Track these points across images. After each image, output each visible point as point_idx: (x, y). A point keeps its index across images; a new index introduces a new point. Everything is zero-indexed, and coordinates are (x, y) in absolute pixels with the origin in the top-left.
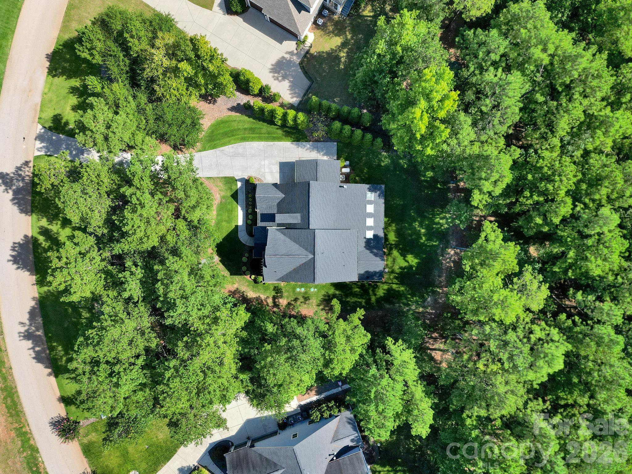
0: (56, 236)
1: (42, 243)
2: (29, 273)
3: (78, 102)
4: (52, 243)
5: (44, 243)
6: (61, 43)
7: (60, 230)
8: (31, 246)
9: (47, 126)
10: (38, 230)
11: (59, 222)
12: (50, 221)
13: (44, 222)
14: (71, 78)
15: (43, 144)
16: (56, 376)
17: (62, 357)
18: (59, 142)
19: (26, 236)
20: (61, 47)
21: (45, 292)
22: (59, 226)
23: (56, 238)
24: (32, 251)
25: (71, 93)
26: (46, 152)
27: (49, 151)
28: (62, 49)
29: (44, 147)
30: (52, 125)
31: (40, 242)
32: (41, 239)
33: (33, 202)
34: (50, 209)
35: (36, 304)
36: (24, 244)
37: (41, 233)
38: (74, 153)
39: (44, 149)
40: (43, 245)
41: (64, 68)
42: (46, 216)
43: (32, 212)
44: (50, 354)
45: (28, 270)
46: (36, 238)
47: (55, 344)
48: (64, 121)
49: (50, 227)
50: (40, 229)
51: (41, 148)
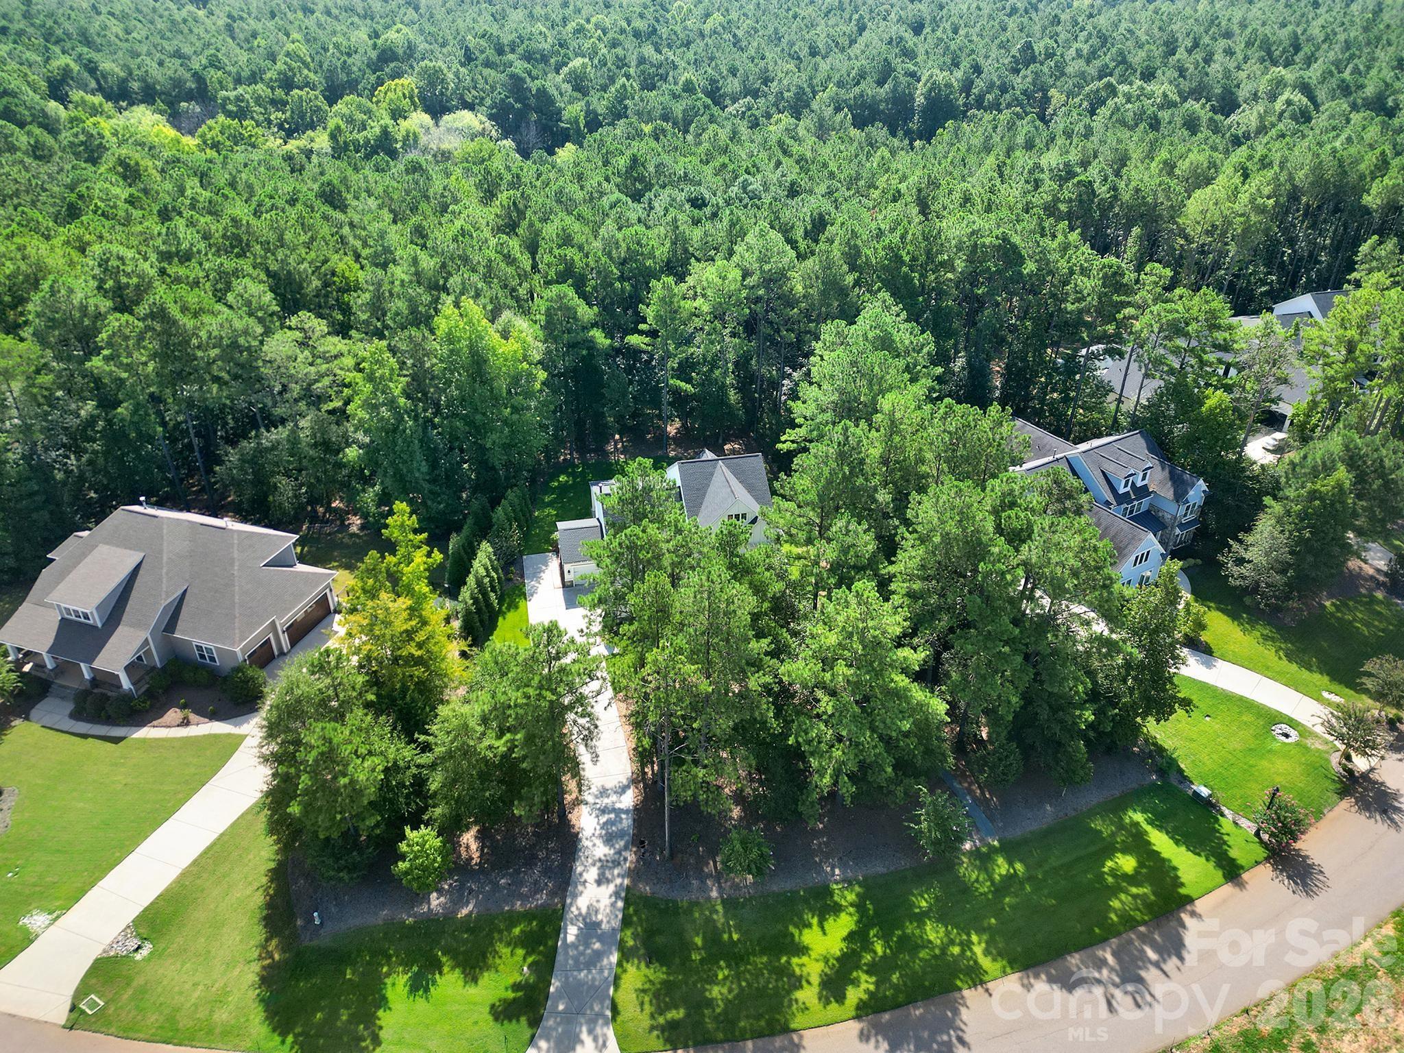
0: (832, 961)
1: (867, 991)
2: (963, 1010)
3: (453, 968)
4: (858, 967)
5: (864, 986)
6: (278, 1039)
7: (813, 954)
8: (886, 1017)
9: (528, 1033)
10: (834, 1005)
11: (795, 960)
12: (797, 982)
13: (808, 995)
14: (384, 999)
15: (584, 1036)
16: (1189, 900)
17: (1135, 897)
18: (574, 991)
19: (864, 1037)
20: (290, 1039)
21: (994, 960)
22: (805, 959)
23: (837, 959)
24: (898, 1012)
25: (427, 990)
26: (606, 1024)
27: (601, 1015)
28: (296, 1036)
29: (590, 1032)
30: (523, 1020)
31: (865, 997)
32: (854, 995)
33: (758, 1035)
34: (766, 987)
35: (1037, 976)
36: (886, 1037)
37: (840, 999)
38: (597, 946)
39: (599, 1030)
40: (872, 987)
41: (355, 1019)
42: (789, 992)
43: (787, 1030)
44: (1144, 923)
45: (956, 1012)
46: (858, 1008)
47: (1113, 916)
48: (510, 995)
49: (815, 980)
50: (828, 1003)
51: (595, 1039)
